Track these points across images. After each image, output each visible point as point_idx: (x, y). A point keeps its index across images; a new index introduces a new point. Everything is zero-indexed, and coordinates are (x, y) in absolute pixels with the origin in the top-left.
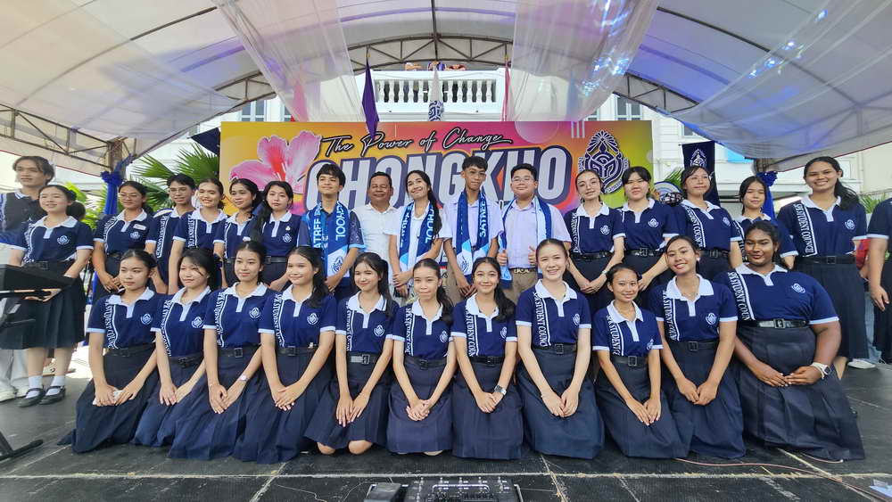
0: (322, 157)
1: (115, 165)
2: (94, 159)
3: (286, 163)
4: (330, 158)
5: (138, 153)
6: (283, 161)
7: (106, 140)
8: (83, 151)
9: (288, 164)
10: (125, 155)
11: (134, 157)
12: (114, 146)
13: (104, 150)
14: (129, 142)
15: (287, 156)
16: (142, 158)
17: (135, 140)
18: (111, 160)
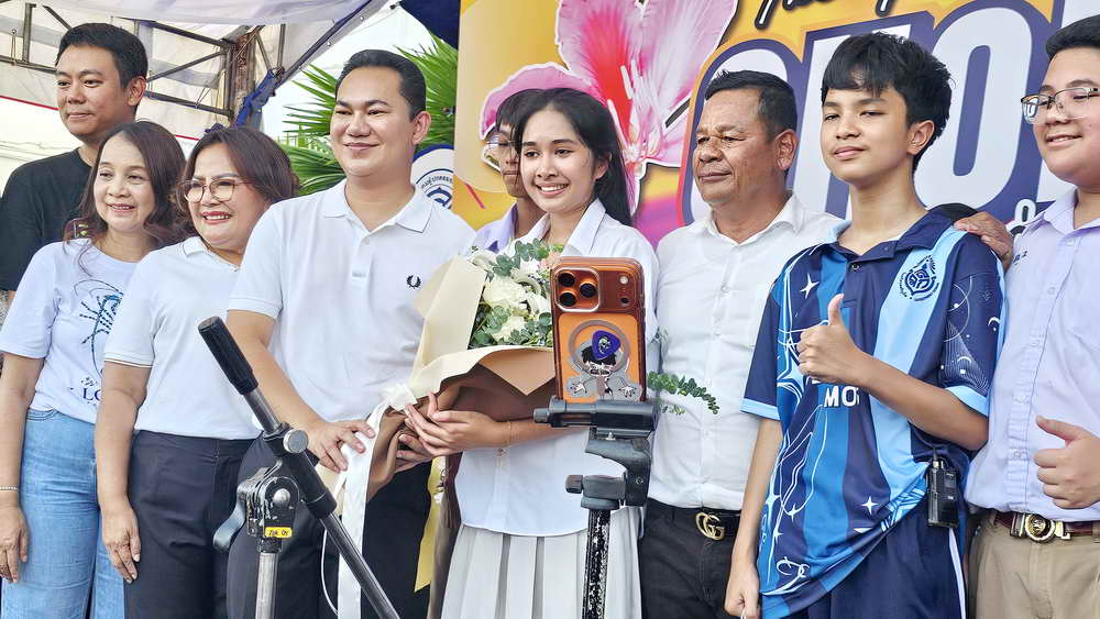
0: (747, 30)
1: (239, 103)
2: (191, 93)
3: (633, 64)
4: (773, 32)
5: (287, 64)
6: (624, 60)
7: (217, 37)
8: (166, 74)
9: (642, 66)
10: (260, 74)
11: (279, 76)
12: (237, 49)
13: (213, 67)
14: (269, 35)
15: (637, 42)
16: (299, 76)
17: (283, 26)
18: (231, 91)
